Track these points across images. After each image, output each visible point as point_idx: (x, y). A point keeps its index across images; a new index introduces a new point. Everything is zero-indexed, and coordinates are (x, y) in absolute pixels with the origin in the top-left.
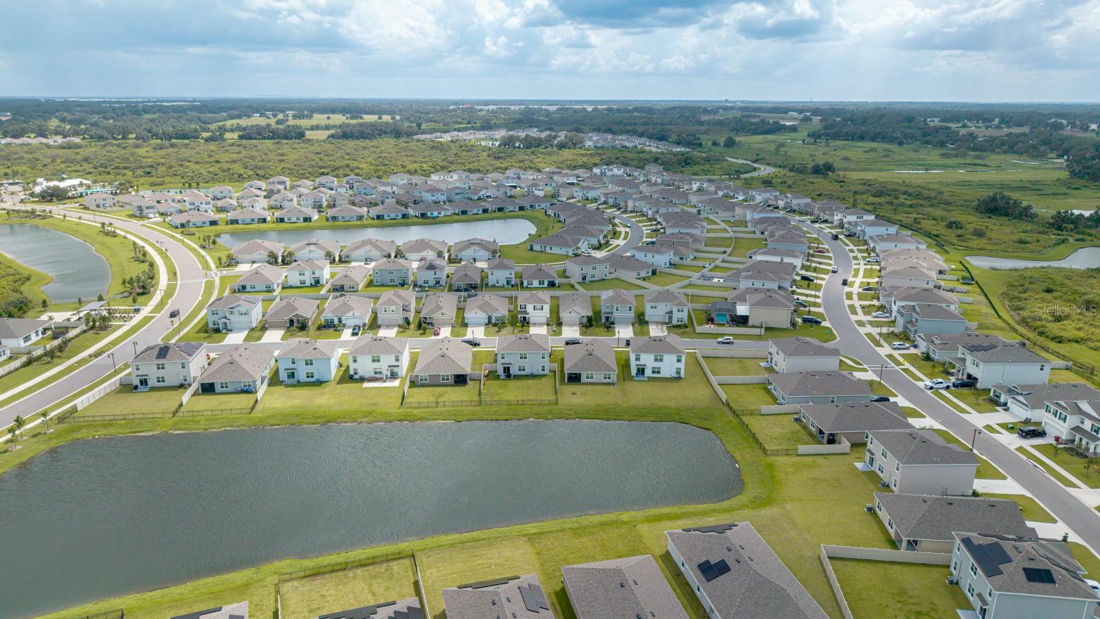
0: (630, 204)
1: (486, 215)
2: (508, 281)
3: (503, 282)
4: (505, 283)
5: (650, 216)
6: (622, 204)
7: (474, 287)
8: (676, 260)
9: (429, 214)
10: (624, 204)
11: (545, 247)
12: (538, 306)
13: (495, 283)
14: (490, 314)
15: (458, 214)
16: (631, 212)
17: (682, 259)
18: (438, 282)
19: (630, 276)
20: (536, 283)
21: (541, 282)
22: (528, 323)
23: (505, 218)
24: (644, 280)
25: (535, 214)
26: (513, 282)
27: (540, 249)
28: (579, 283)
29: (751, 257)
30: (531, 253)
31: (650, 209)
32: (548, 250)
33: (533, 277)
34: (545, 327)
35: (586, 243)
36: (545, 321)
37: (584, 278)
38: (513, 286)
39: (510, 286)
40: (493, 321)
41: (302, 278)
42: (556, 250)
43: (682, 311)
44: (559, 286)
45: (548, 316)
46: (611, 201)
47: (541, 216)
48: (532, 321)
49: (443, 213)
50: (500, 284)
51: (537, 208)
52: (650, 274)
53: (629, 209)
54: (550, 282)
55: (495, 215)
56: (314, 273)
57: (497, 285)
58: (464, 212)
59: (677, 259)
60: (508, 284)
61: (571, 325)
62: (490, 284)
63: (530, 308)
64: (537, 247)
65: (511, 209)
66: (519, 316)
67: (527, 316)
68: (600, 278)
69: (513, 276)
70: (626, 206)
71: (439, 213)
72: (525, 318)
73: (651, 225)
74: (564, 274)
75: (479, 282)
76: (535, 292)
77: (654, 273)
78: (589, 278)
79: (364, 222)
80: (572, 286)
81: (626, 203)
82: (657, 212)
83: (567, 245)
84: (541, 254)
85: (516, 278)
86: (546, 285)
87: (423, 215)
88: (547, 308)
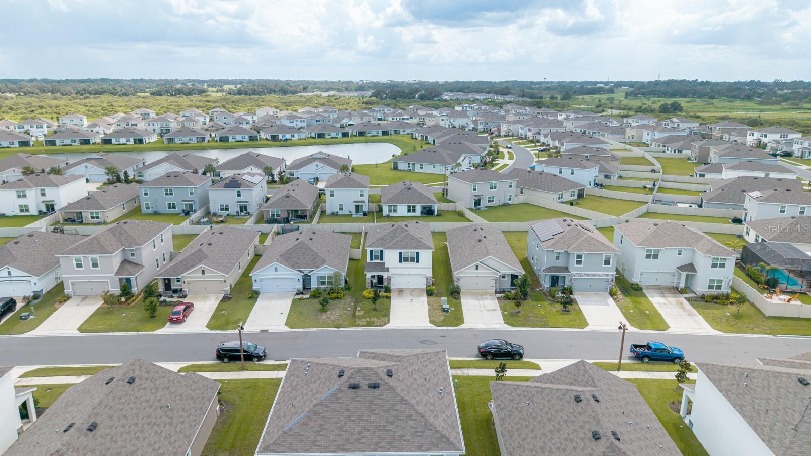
0: (504, 129)
1: (345, 139)
2: (357, 207)
3: (349, 208)
4: (354, 211)
5: (531, 138)
6: (494, 129)
7: (301, 216)
8: (601, 179)
9: (280, 137)
10: (496, 129)
11: (414, 164)
12: (409, 253)
13: (336, 209)
14: (306, 271)
15: (315, 138)
16: (505, 136)
17: (606, 177)
18: (243, 208)
19: (548, 199)
20: (402, 210)
21: (411, 209)
22: (388, 290)
23: (366, 142)
24: (572, 204)
25: (399, 138)
26: (366, 209)
27: (407, 168)
28: (471, 209)
29: (702, 176)
30: (395, 172)
31: (530, 130)
32: (417, 169)
33: (396, 200)
34: (425, 298)
35: (467, 161)
36: (422, 284)
37: (477, 203)
38: (365, 214)
39: (361, 215)
40: (314, 285)
41: (23, 202)
42: (428, 169)
43: (722, 266)
44: (439, 215)
45: (430, 274)
46: (481, 127)
47: (407, 139)
48: (395, 284)
49: (296, 135)
50: (345, 212)
51: (402, 133)
52: (576, 197)
53: (503, 133)
54: (424, 208)
55: (355, 139)
56: (43, 194)
57: (340, 213)
58: (321, 136)
59: (602, 177)
60: (357, 211)
61: (479, 295)
62: (329, 212)
63: (391, 257)
64: (402, 166)
65: (374, 133)
66: (369, 275)
67: (385, 275)
68: (502, 203)
69: (366, 198)
70: (499, 131)
71: (293, 136)
72: (380, 279)
73: (536, 146)
74: (444, 196)
75: (309, 207)
76: (402, 224)
77: (581, 195)
78: (484, 203)
79: (205, 144)
80: (461, 215)
81: (499, 127)
82: (539, 134)
83: (442, 161)
84: (408, 173)
85: (371, 202)
86: (418, 213)
87: (274, 138)
88: (427, 257)
